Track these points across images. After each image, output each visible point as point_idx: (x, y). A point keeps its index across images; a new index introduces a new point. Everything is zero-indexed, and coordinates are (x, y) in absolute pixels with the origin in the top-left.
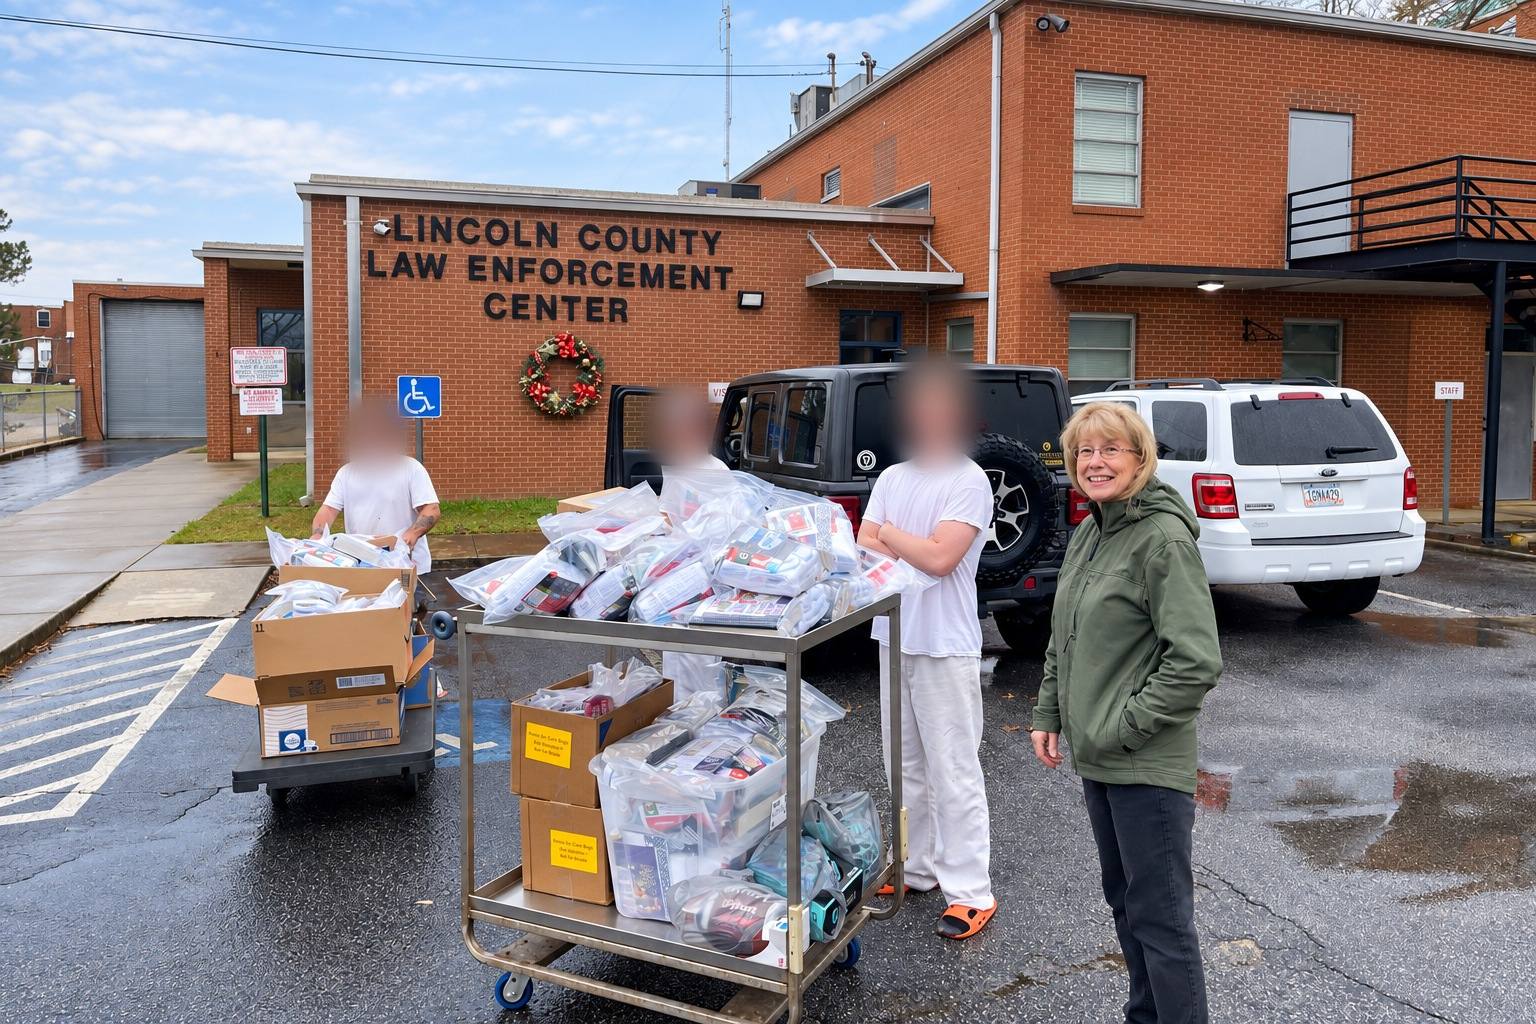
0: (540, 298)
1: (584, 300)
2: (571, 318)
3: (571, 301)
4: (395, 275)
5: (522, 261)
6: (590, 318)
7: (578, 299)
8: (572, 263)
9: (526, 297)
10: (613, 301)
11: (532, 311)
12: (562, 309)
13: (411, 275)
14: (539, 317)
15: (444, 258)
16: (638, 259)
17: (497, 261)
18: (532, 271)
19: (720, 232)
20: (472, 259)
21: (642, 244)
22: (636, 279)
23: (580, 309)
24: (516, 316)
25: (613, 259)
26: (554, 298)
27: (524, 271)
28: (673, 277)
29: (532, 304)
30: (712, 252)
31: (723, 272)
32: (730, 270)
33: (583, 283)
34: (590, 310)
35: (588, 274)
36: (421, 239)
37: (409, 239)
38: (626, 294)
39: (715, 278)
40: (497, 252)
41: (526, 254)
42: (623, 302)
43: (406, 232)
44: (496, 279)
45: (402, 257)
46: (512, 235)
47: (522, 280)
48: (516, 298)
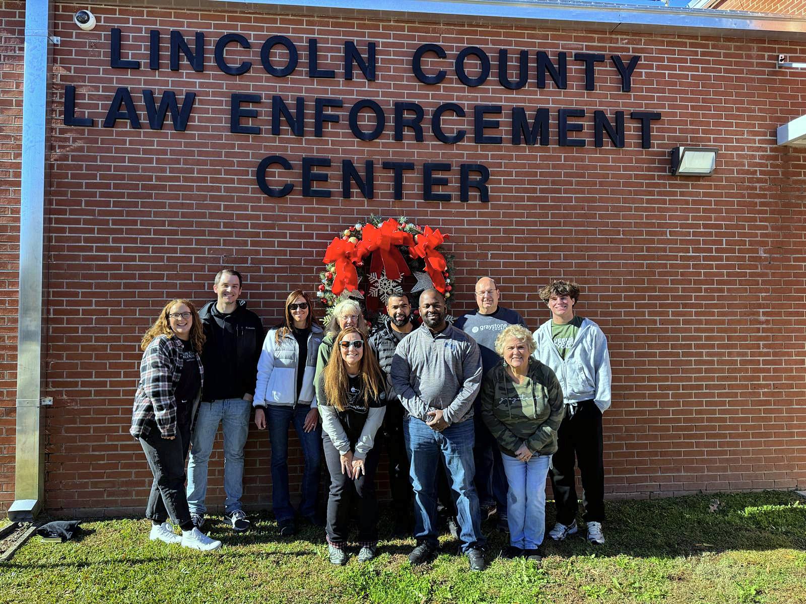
0: (348, 166)
1: (419, 167)
2: (398, 195)
3: (398, 169)
4: (110, 122)
5: (321, 104)
6: (428, 195)
7: (410, 167)
8: (400, 108)
9: (325, 163)
10: (465, 169)
11: (335, 184)
12: (383, 181)
13: (136, 124)
14: (347, 194)
15: (191, 98)
16: (507, 100)
17: (278, 104)
18: (335, 120)
19: (639, 58)
20: (237, 100)
21: (513, 77)
22: (504, 131)
23: (412, 182)
24: (307, 192)
25: (467, 98)
26: (370, 165)
27: (321, 121)
28: (563, 130)
29: (335, 174)
30: (626, 87)
31: (646, 120)
32: (657, 117)
33: (419, 138)
34: (428, 184)
35: (426, 126)
36: (155, 64)
37: (136, 66)
38: (487, 155)
39: (631, 129)
40: (278, 87)
41: (328, 90)
42: (483, 170)
43: (130, 55)
44: (276, 131)
45: (123, 96)
46: (304, 60)
47: (319, 133)
48: (308, 163)
